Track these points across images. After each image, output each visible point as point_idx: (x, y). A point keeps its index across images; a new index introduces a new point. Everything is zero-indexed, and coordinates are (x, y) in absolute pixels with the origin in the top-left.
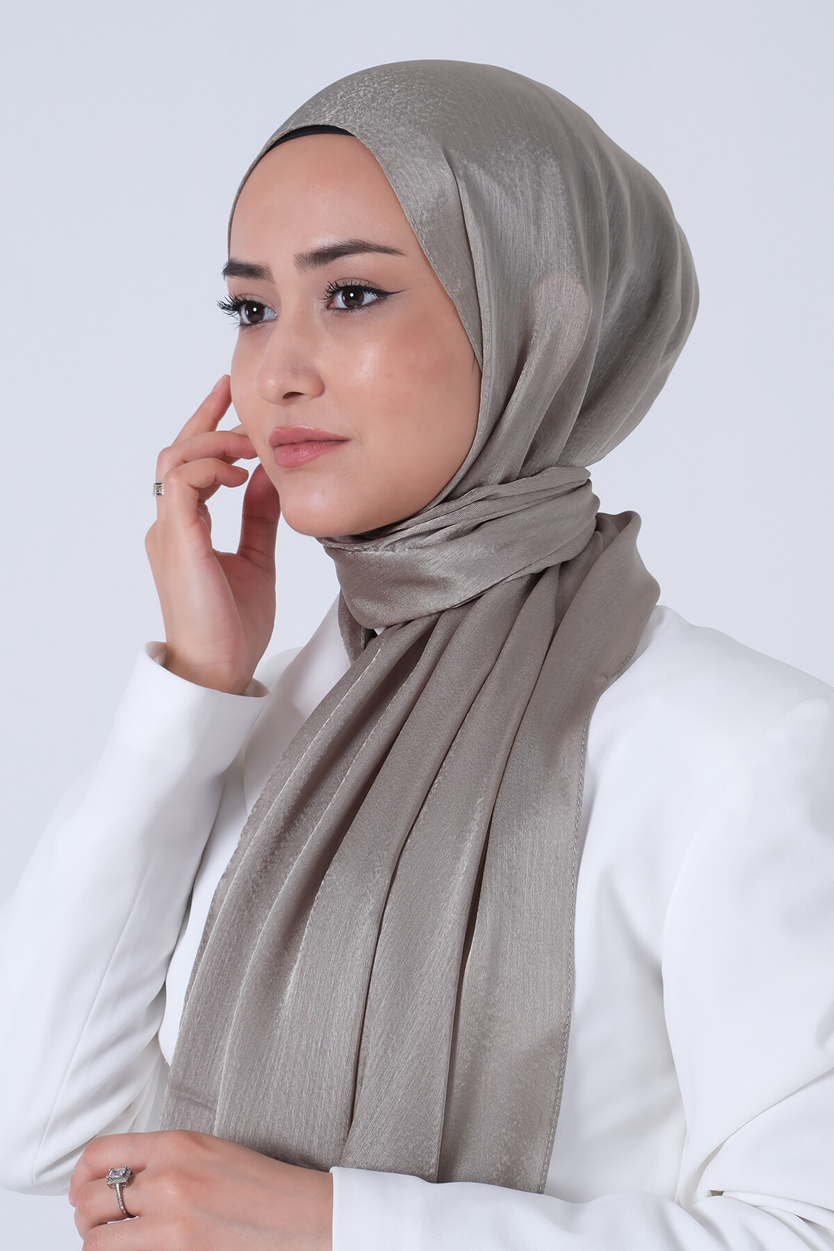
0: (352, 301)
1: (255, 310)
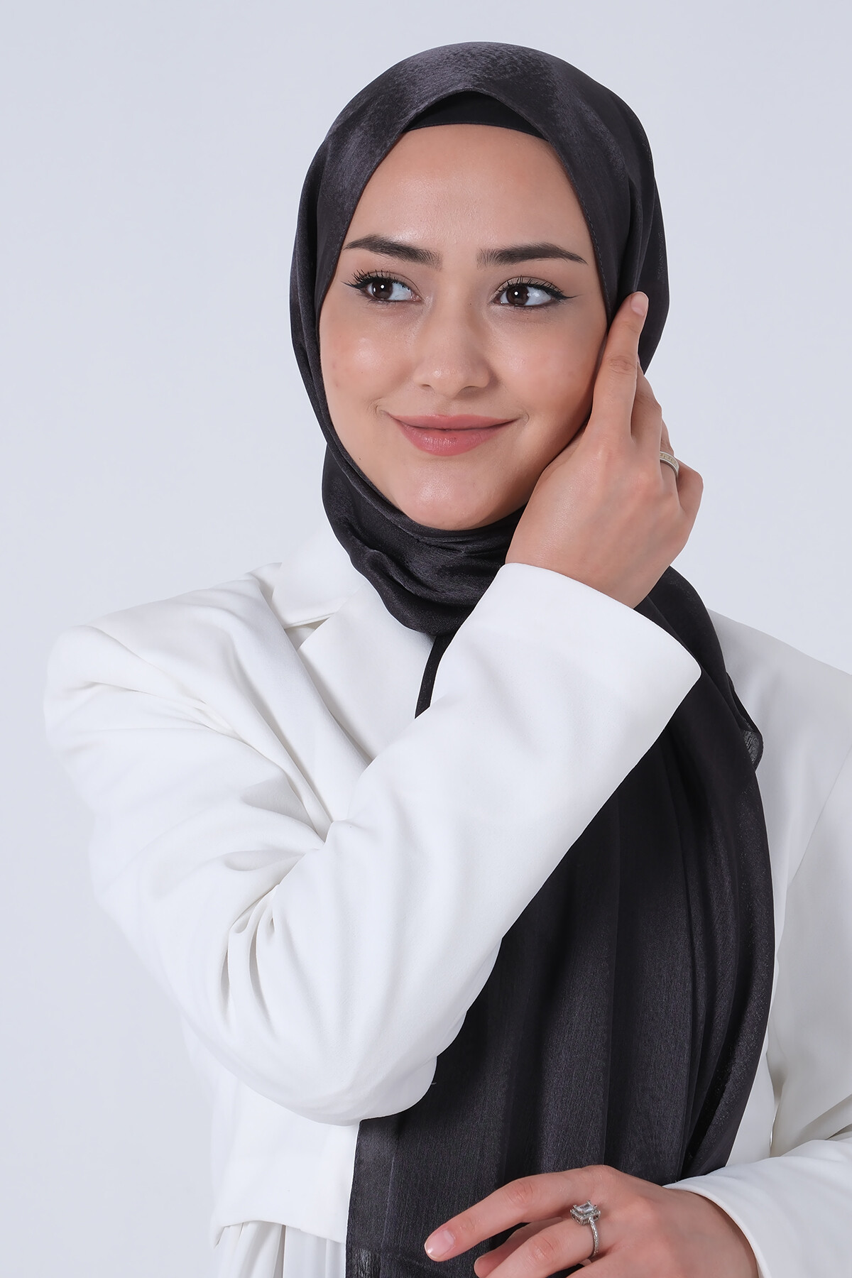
0: (516, 299)
1: (382, 287)
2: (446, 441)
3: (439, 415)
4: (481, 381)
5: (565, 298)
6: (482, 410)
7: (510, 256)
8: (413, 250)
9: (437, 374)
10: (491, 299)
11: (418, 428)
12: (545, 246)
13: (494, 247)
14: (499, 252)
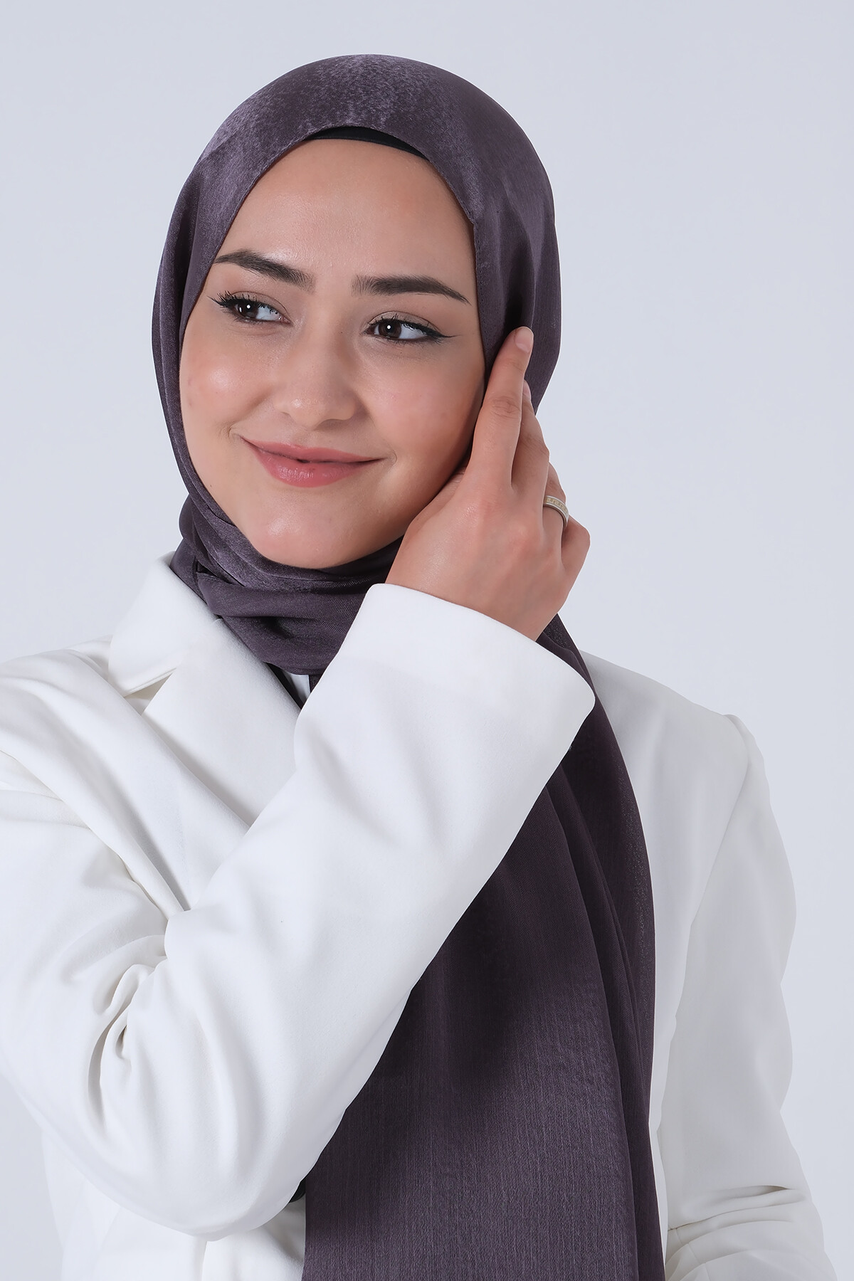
2: (303, 473)
3: (296, 445)
4: (345, 413)
5: (441, 336)
6: (341, 445)
7: (388, 286)
8: (285, 269)
9: (297, 404)
10: (362, 331)
11: (274, 455)
12: (425, 279)
13: (371, 275)
14: (376, 280)
